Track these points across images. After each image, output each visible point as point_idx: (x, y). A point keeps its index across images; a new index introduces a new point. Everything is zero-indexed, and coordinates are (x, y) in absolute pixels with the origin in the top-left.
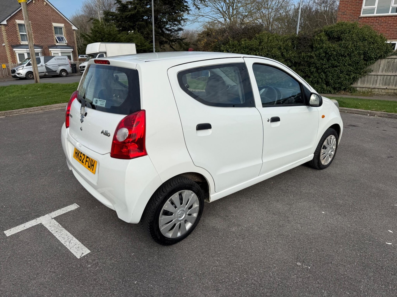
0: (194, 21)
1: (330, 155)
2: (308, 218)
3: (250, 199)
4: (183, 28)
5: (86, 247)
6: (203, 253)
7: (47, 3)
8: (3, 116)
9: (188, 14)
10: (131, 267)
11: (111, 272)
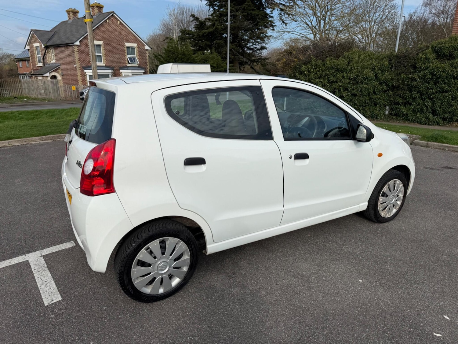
0: (277, 38)
1: (394, 206)
2: (337, 286)
3: (273, 253)
4: (267, 46)
5: (60, 293)
6: (184, 317)
7: (120, 22)
8: (51, 140)
9: (273, 30)
10: (95, 323)
11: (71, 326)
